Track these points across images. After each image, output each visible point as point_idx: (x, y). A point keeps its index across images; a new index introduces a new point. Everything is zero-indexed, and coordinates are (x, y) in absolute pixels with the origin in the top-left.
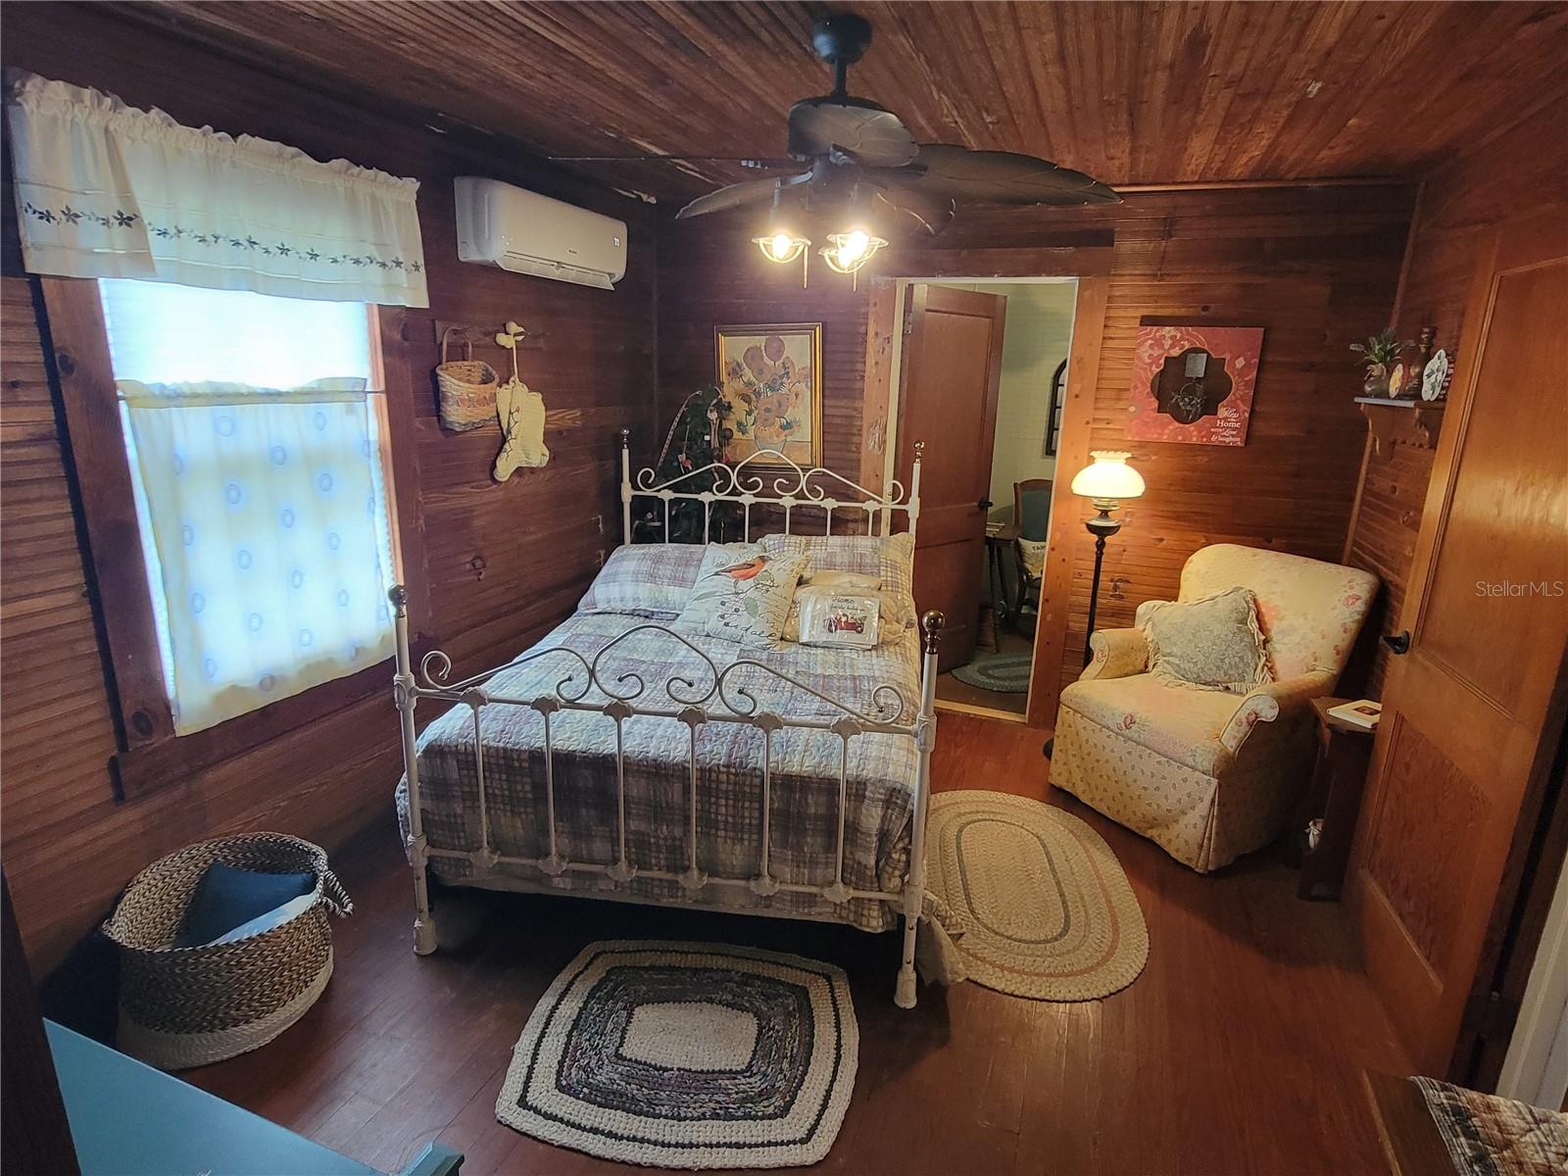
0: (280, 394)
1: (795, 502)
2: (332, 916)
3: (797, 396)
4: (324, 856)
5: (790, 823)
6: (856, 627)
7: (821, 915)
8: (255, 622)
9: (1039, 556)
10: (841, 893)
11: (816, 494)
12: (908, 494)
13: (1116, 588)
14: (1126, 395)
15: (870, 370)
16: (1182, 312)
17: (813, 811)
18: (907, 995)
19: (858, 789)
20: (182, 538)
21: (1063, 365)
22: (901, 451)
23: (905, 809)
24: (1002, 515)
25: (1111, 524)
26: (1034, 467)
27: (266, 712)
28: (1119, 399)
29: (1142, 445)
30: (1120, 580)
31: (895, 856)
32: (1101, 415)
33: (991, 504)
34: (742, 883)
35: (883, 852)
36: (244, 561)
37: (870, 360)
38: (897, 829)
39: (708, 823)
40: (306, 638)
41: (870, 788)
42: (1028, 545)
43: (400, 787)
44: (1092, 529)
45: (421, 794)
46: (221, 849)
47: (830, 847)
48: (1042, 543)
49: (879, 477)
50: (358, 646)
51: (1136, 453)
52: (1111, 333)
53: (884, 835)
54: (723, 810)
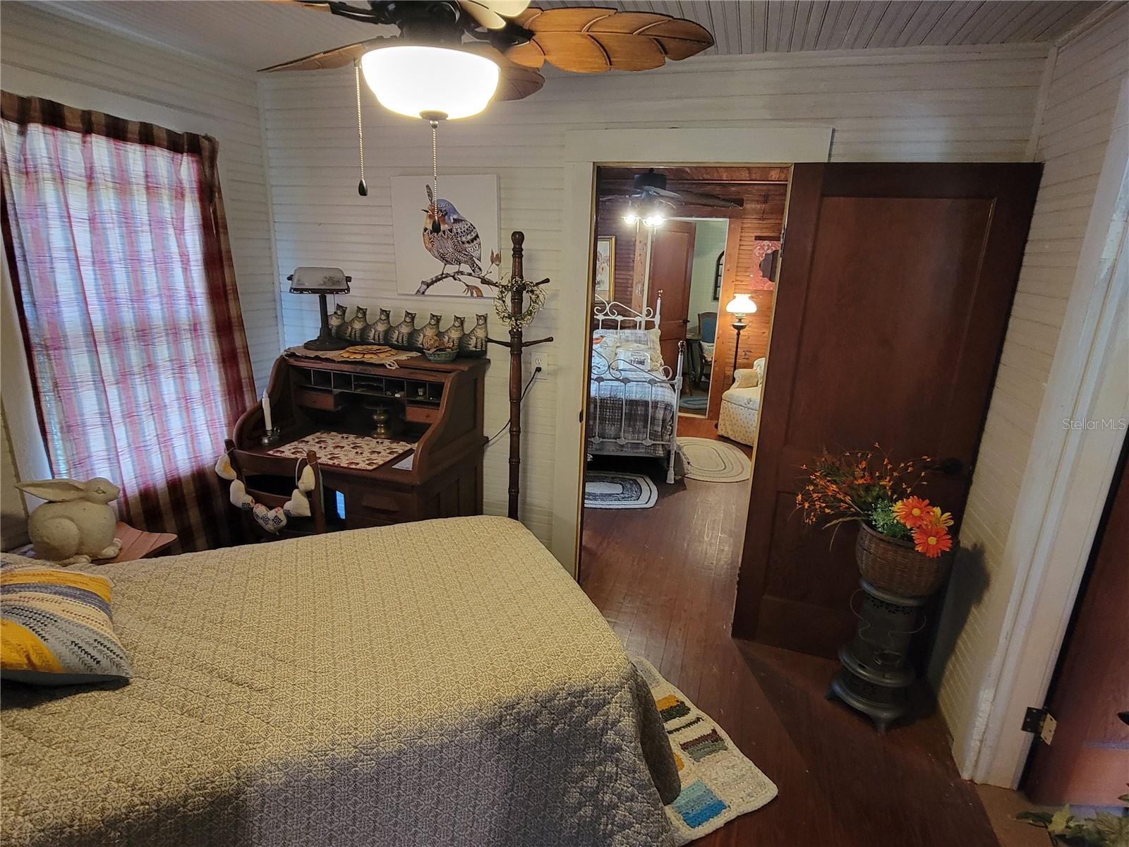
1: (604, 318)
3: (603, 269)
5: (631, 418)
6: (642, 363)
7: (641, 453)
9: (710, 350)
10: (649, 442)
11: (614, 314)
12: (655, 314)
13: (745, 355)
14: (750, 270)
15: (637, 258)
16: (772, 235)
17: (639, 413)
18: (671, 478)
19: (655, 404)
21: (722, 254)
22: (650, 295)
23: (671, 411)
24: (692, 330)
25: (743, 324)
26: (709, 307)
28: (746, 272)
29: (755, 291)
30: (748, 351)
31: (668, 427)
32: (738, 278)
33: (689, 321)
34: (614, 440)
35: (664, 427)
37: (637, 254)
38: (669, 418)
39: (603, 420)
41: (659, 404)
42: (705, 345)
44: (736, 327)
47: (645, 427)
48: (712, 344)
49: (641, 307)
51: (754, 295)
52: (742, 243)
53: (664, 420)
54: (608, 414)
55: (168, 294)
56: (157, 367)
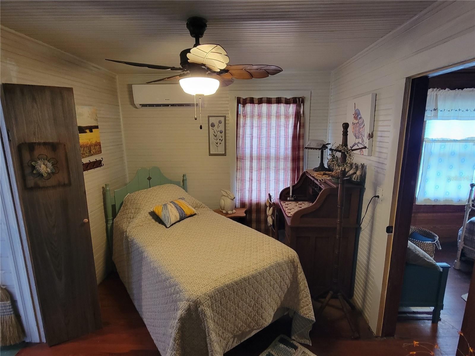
0: (457, 140)
2: (436, 247)
4: (438, 238)
8: (437, 187)
20: (428, 167)
27: (434, 206)
36: (438, 174)
40: (447, 194)
43: (461, 229)
45: (465, 232)
46: (417, 229)
50: (460, 199)
55: (278, 147)
56: (270, 169)
